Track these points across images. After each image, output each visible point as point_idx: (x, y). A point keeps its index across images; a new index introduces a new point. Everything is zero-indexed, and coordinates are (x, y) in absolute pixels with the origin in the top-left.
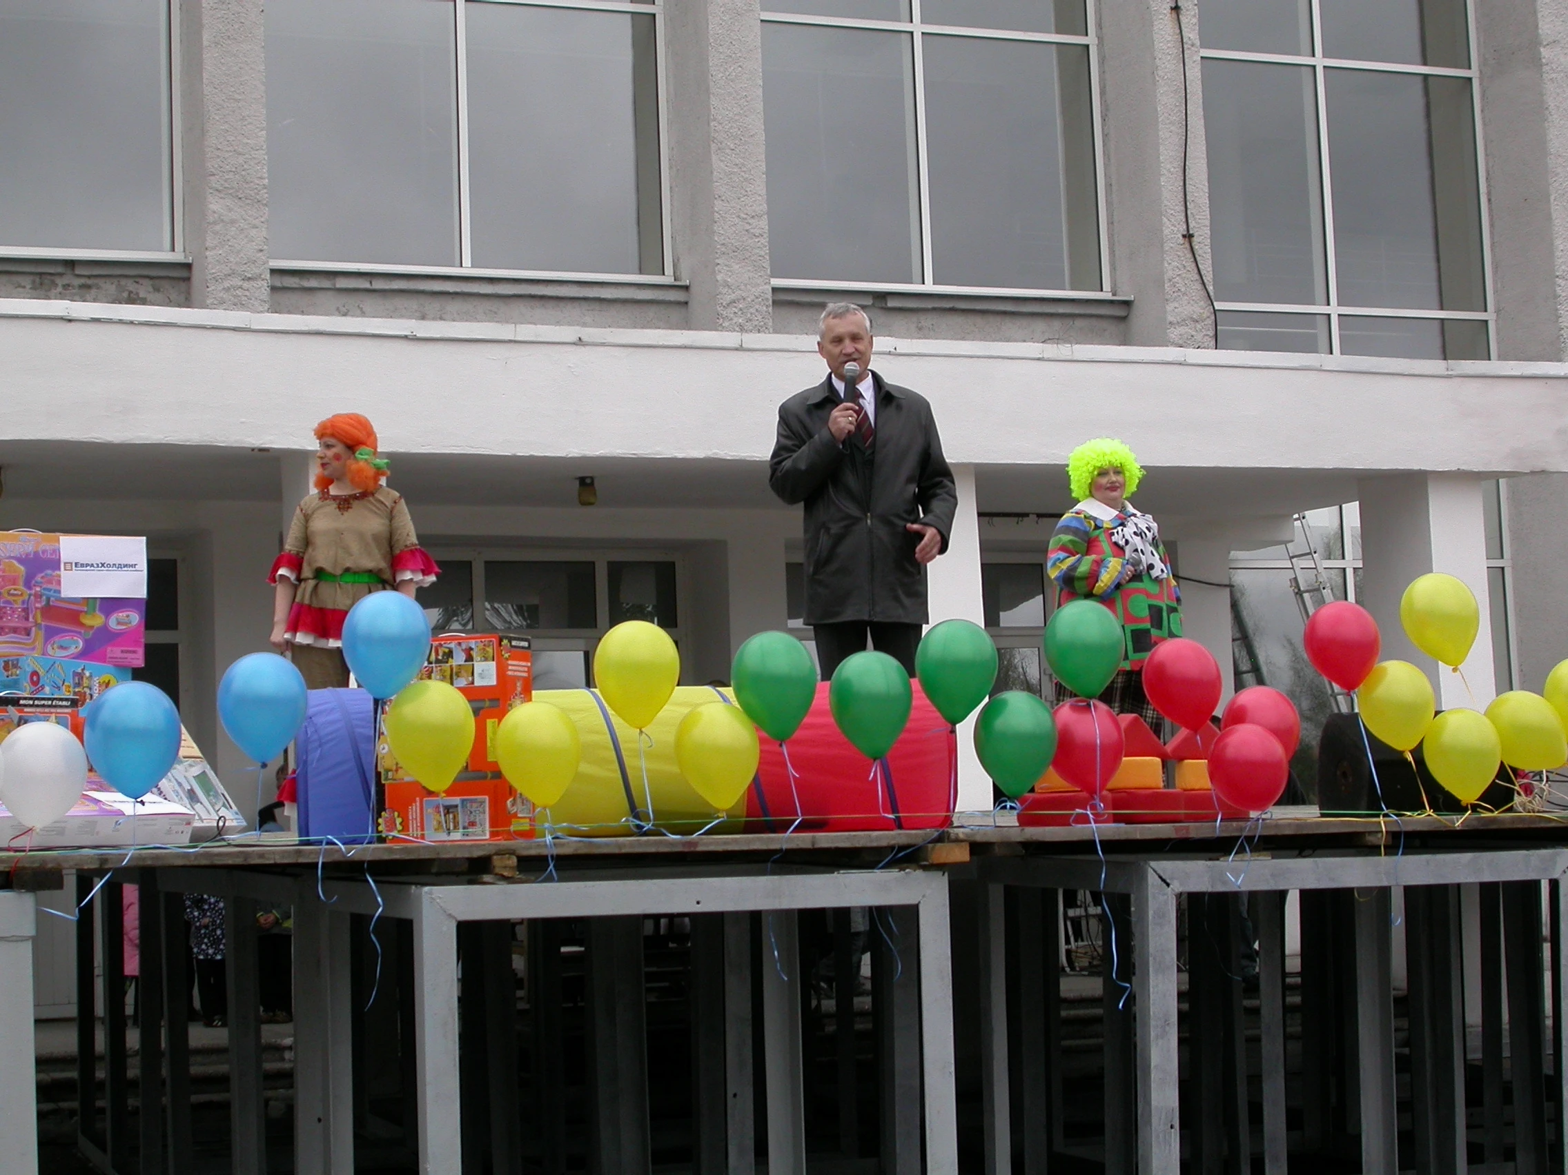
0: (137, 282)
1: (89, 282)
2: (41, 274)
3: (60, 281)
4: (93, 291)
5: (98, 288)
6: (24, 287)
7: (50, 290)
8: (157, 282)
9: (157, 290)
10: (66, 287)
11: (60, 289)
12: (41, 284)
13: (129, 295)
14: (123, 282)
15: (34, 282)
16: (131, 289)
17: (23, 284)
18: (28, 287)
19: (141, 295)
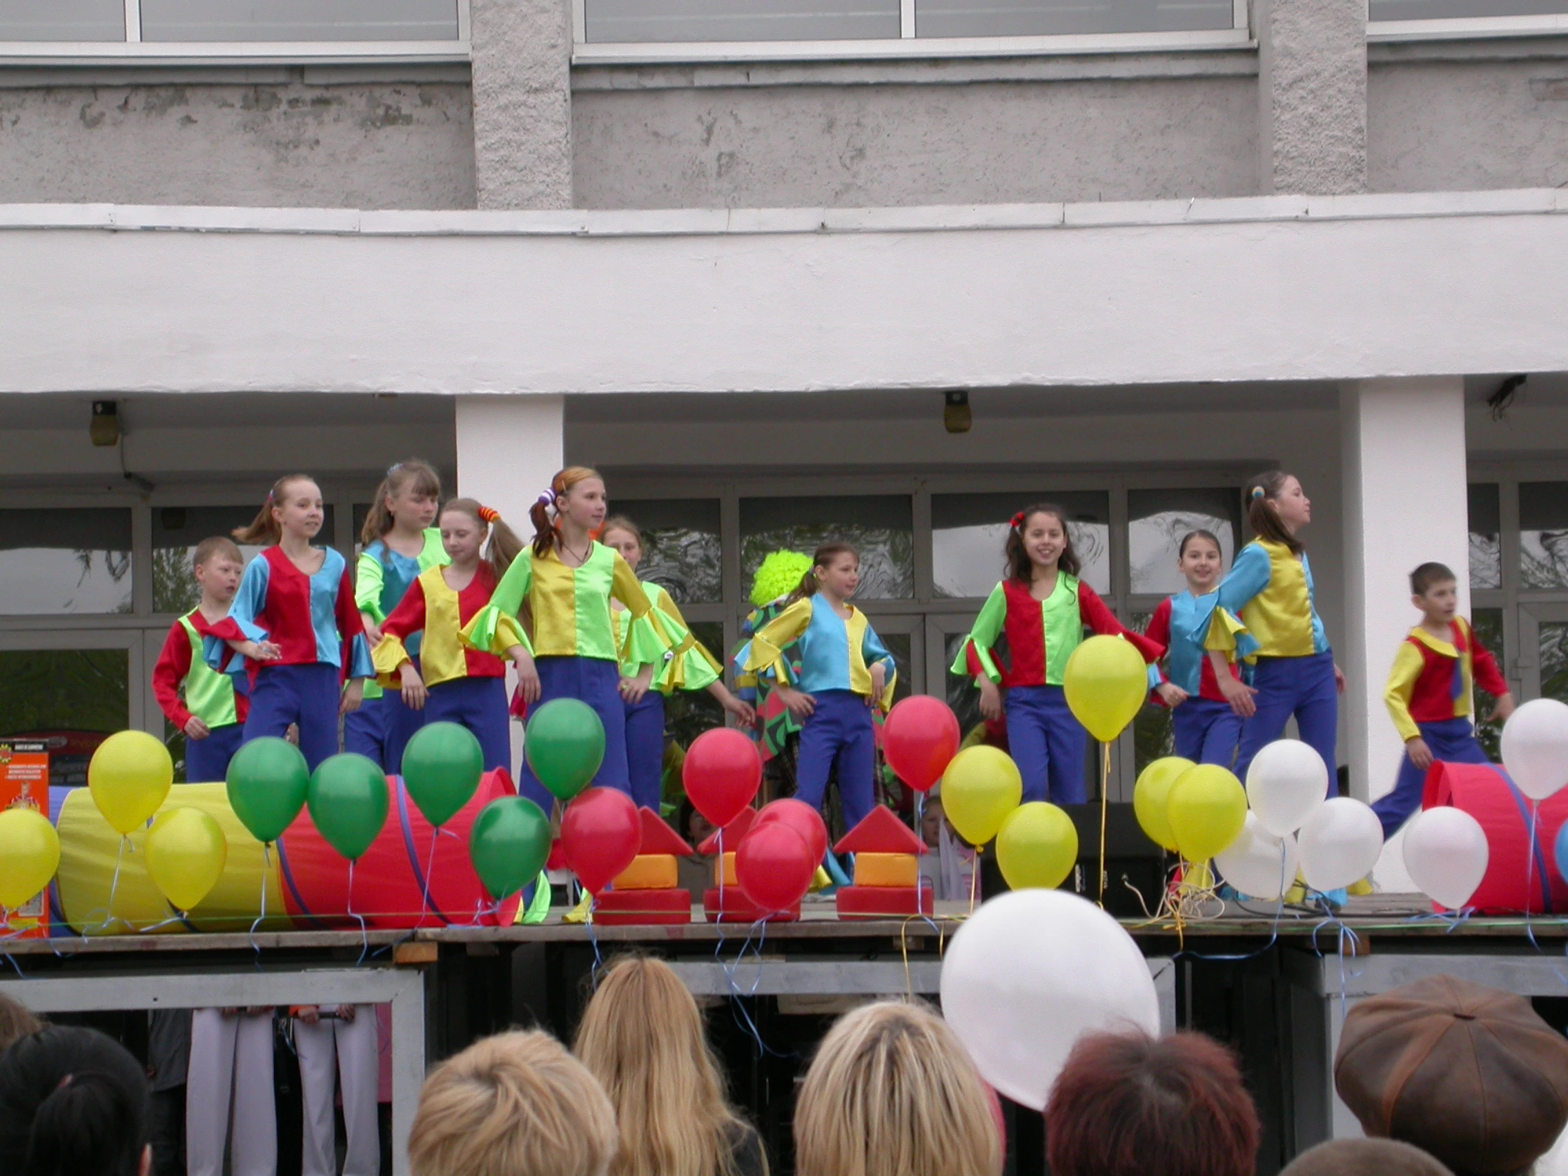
0: (398, 92)
1: (327, 94)
2: (256, 86)
3: (284, 95)
4: (334, 108)
5: (340, 101)
6: (232, 106)
7: (270, 108)
8: (427, 89)
9: (427, 102)
10: (293, 103)
11: (284, 107)
12: (257, 100)
13: (387, 111)
14: (377, 92)
15: (245, 98)
16: (389, 102)
17: (230, 101)
18: (238, 105)
19: (405, 111)
